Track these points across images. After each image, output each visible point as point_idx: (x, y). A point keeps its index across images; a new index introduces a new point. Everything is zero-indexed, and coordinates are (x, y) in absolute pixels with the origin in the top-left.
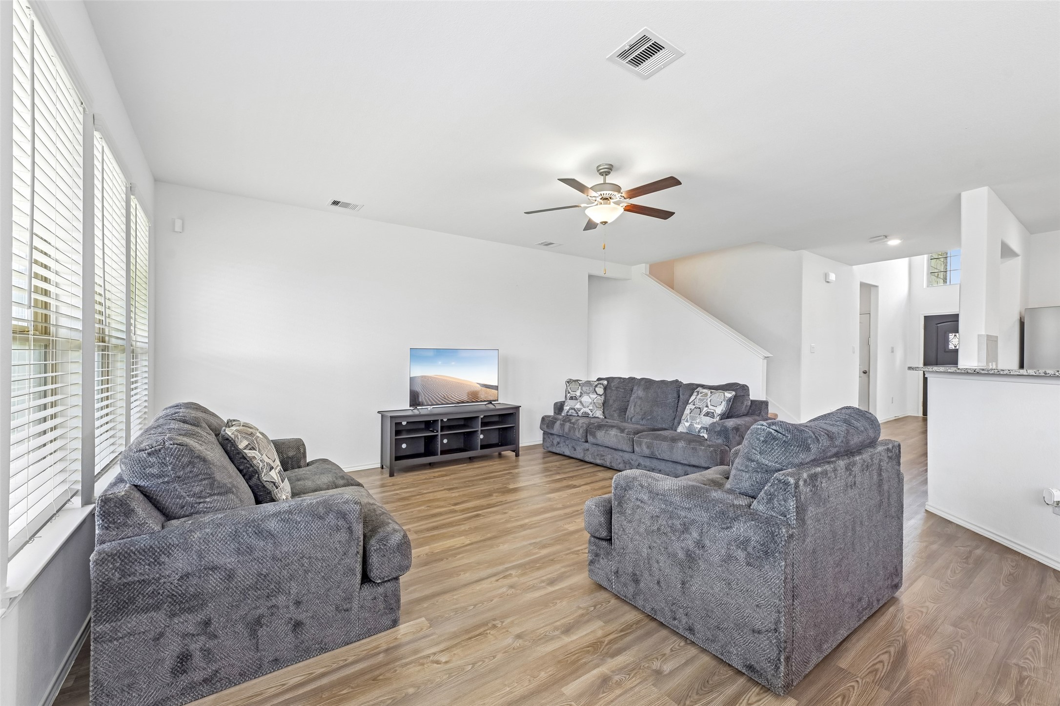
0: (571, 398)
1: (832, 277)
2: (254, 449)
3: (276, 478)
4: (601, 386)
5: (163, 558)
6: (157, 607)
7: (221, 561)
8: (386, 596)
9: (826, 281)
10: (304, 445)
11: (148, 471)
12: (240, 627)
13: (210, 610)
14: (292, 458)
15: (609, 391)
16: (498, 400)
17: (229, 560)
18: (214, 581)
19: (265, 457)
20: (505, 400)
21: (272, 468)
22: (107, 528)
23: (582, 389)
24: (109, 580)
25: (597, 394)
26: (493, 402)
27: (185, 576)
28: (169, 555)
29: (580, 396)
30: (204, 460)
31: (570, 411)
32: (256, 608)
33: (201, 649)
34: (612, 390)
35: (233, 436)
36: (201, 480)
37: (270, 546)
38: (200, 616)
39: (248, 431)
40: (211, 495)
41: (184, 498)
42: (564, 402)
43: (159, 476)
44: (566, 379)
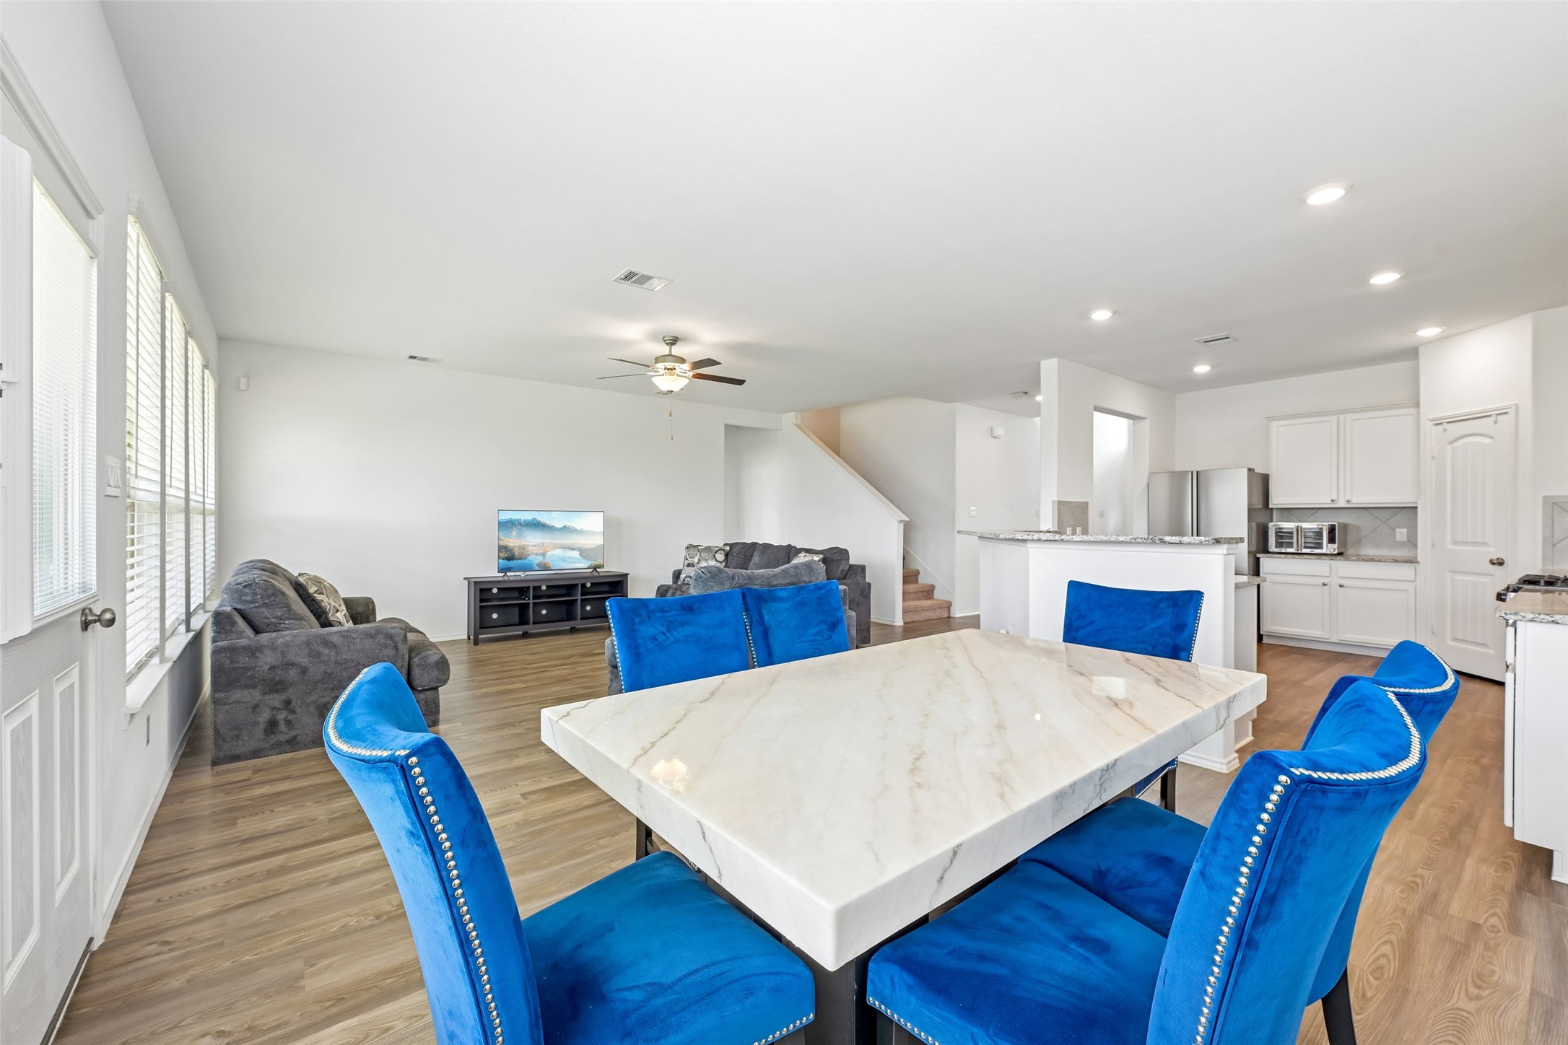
0: (689, 565)
1: (999, 431)
2: (322, 594)
3: (341, 618)
4: (723, 552)
5: (258, 654)
6: (254, 687)
7: (298, 660)
8: (426, 702)
9: (992, 437)
10: (373, 602)
11: (244, 598)
12: (312, 708)
13: (290, 693)
14: (361, 614)
15: (730, 557)
16: (603, 567)
17: (304, 661)
18: (293, 674)
19: (331, 601)
20: (613, 567)
21: (338, 611)
22: (219, 632)
23: (700, 555)
24: (222, 664)
25: (717, 561)
26: (598, 570)
27: (272, 668)
28: (261, 652)
29: (698, 563)
30: (283, 594)
31: (687, 579)
32: (323, 696)
33: (285, 720)
34: (733, 556)
35: (304, 583)
36: (282, 607)
37: (333, 654)
38: (283, 697)
39: (317, 581)
40: (289, 619)
41: (270, 619)
42: (682, 570)
43: (252, 602)
44: (686, 545)
